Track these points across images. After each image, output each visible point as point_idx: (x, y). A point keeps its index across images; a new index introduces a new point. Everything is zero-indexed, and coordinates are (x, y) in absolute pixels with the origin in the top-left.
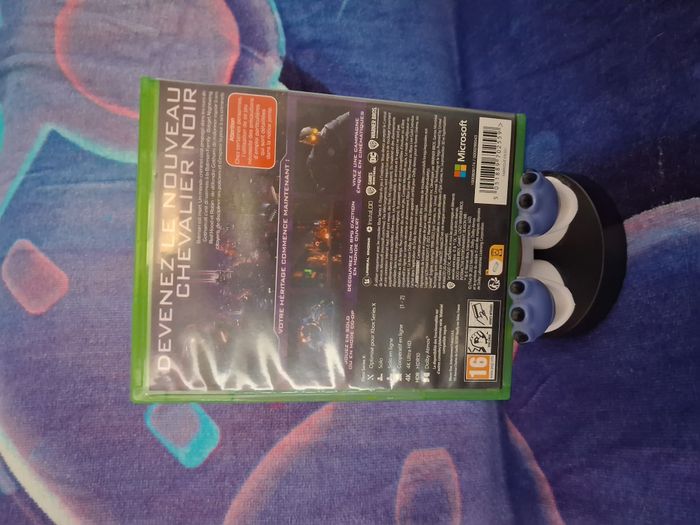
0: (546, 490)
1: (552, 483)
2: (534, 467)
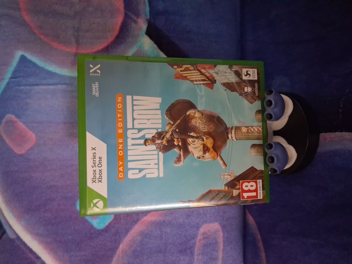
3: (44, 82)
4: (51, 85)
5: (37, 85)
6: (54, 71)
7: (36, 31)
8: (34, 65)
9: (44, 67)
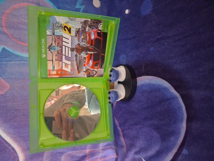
0: (121, 133)
1: (122, 132)
2: (119, 128)
3: (14, 60)
4: (17, 61)
5: (10, 61)
6: (19, 55)
7: (10, 37)
8: (9, 52)
9: (14, 53)
